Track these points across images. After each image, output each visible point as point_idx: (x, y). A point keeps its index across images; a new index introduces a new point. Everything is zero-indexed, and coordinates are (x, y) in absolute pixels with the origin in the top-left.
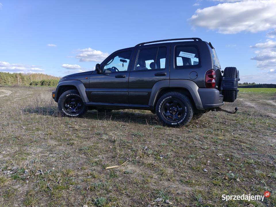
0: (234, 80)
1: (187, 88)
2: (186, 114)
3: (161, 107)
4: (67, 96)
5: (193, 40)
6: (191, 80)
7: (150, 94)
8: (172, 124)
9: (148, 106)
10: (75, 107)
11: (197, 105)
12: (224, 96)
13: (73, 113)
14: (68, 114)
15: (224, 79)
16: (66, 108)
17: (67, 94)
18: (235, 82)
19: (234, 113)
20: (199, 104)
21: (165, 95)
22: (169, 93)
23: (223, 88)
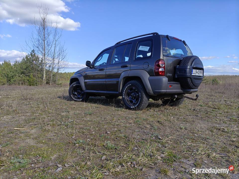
0: (187, 67)
1: (140, 77)
2: (140, 99)
3: (125, 93)
4: (74, 85)
5: (152, 35)
6: (144, 69)
7: (118, 82)
8: (131, 107)
9: (118, 93)
10: (80, 94)
11: (147, 91)
12: (180, 83)
13: (79, 98)
14: (74, 99)
15: (177, 67)
16: (74, 95)
17: (74, 84)
18: (188, 69)
19: (196, 100)
20: (149, 90)
21: (127, 83)
22: (130, 82)
23: (177, 75)
